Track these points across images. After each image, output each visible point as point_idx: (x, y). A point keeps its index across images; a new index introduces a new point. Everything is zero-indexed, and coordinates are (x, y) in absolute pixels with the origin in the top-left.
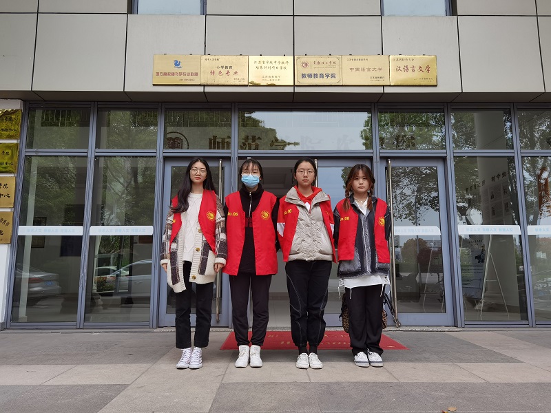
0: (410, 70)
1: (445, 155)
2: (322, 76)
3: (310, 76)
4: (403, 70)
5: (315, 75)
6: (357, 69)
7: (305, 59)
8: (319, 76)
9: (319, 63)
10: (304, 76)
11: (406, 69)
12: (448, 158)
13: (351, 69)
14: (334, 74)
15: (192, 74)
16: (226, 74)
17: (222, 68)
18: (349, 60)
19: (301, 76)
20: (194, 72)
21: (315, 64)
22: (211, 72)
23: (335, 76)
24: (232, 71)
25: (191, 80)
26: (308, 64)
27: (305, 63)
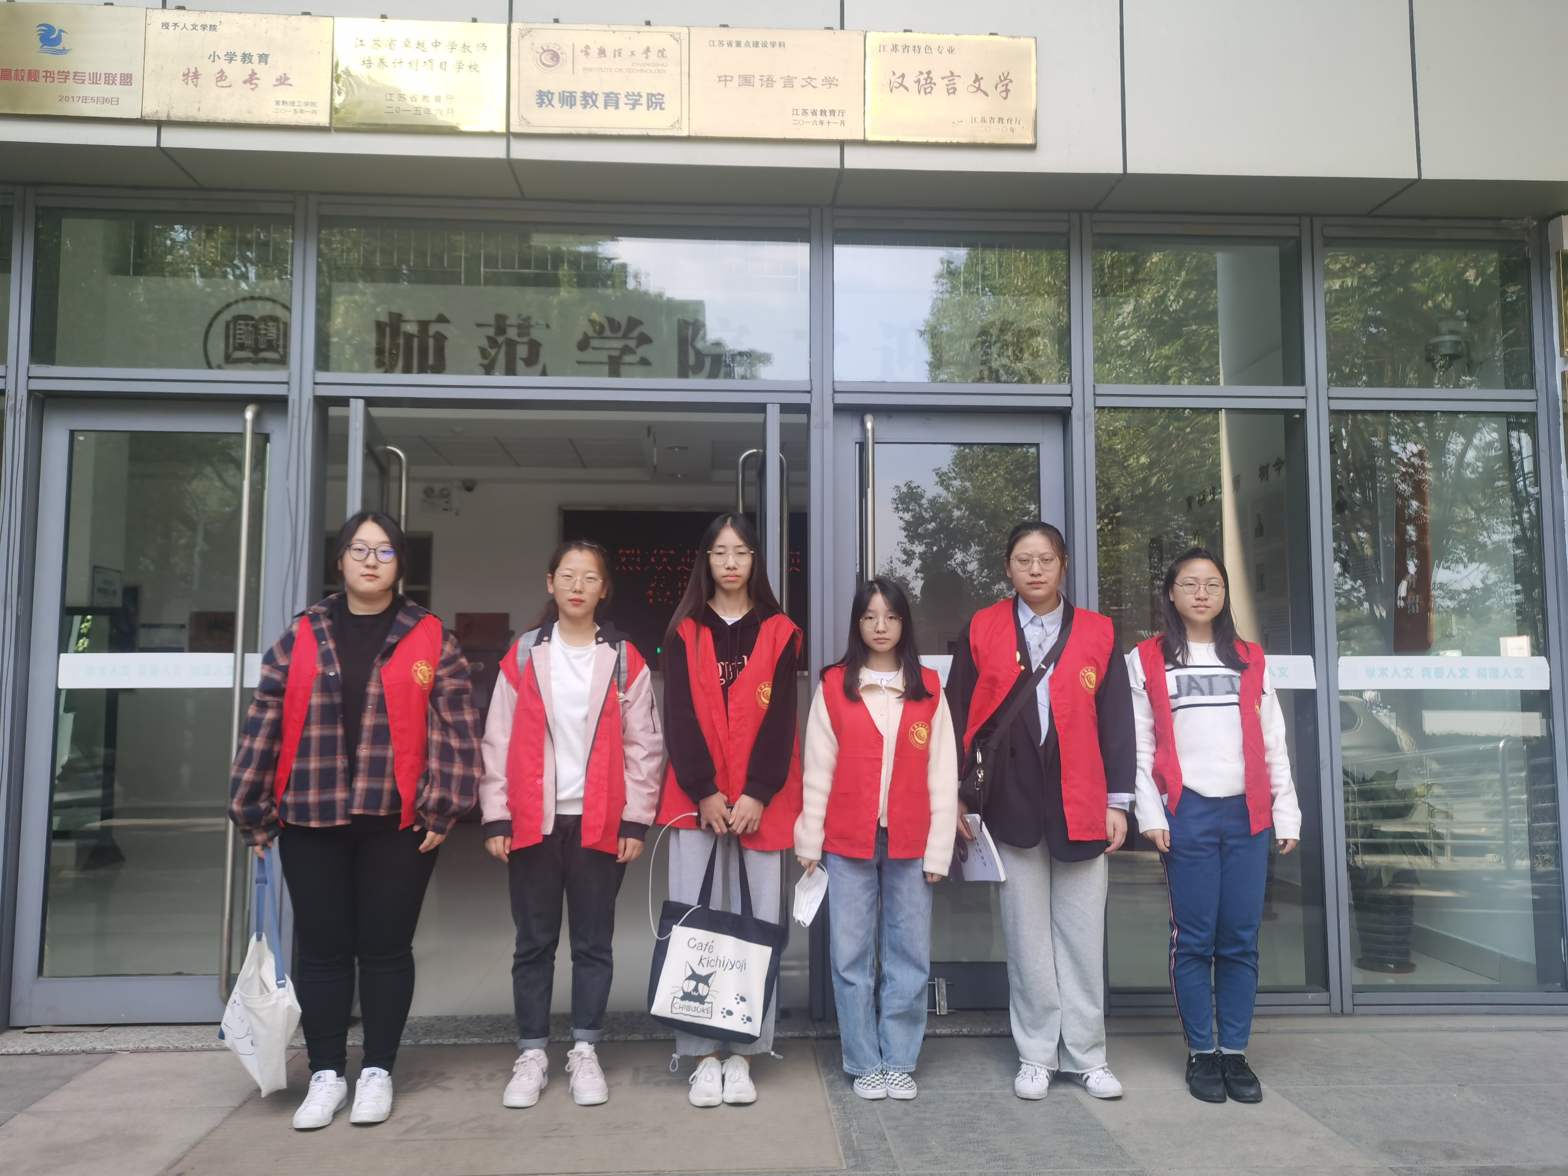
0: (941, 85)
1: (1064, 402)
2: (612, 100)
3: (568, 99)
4: (914, 87)
5: (589, 99)
6: (747, 80)
7: (551, 36)
8: (600, 102)
9: (602, 52)
10: (543, 98)
11: (926, 84)
12: (1076, 413)
13: (724, 79)
14: (659, 94)
15: (109, 79)
16: (245, 82)
17: (231, 60)
18: (716, 43)
19: (534, 99)
20: (117, 69)
21: (587, 54)
22: (184, 75)
23: (661, 104)
24: (267, 75)
25: (105, 100)
26: (561, 56)
27: (549, 50)
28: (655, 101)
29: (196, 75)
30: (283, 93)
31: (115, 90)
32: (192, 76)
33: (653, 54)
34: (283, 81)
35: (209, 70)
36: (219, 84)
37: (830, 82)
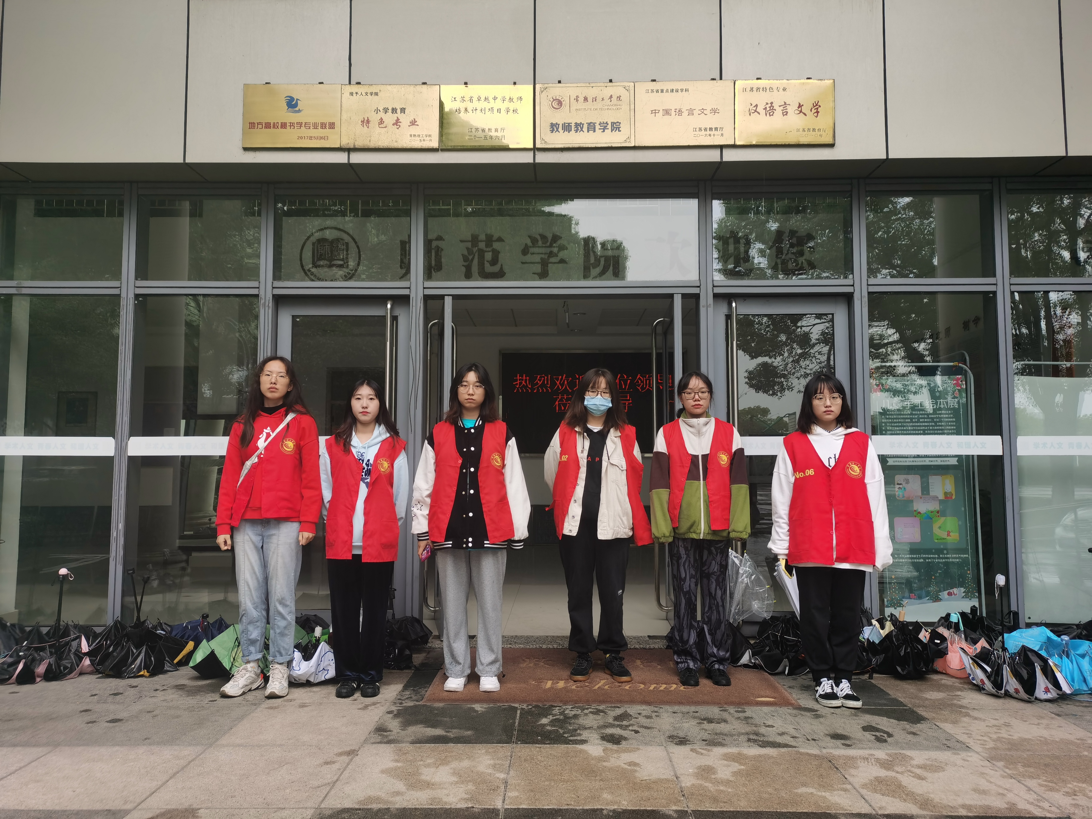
0: (779, 111)
4: (763, 112)
5: (579, 127)
6: (667, 112)
7: (556, 91)
8: (585, 129)
9: (586, 99)
10: (554, 127)
11: (770, 110)
12: (856, 295)
13: (654, 112)
14: (618, 122)
15: (323, 126)
16: (393, 125)
17: (386, 112)
18: (650, 91)
19: (548, 128)
20: (327, 120)
21: (577, 101)
22: (362, 122)
23: (619, 128)
24: (405, 119)
25: (322, 138)
26: (563, 103)
27: (556, 99)
28: (616, 127)
29: (368, 121)
30: (414, 130)
31: (327, 132)
32: (366, 122)
33: (614, 98)
34: (413, 123)
35: (375, 118)
36: (380, 126)
37: (715, 111)
